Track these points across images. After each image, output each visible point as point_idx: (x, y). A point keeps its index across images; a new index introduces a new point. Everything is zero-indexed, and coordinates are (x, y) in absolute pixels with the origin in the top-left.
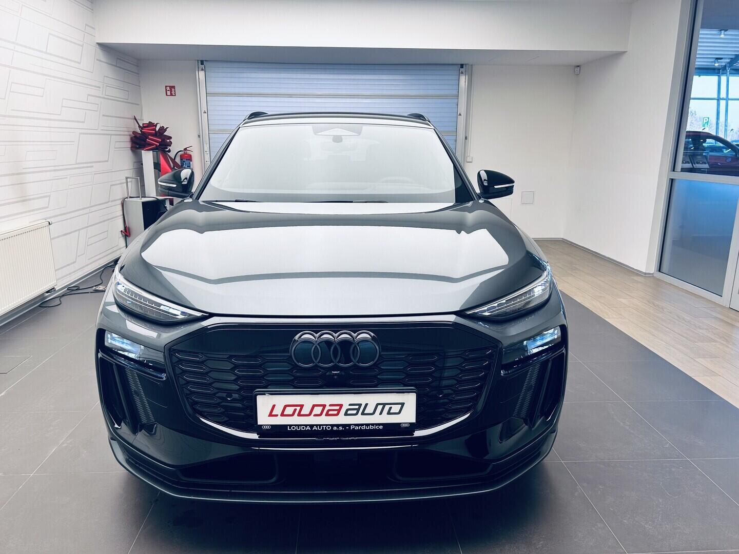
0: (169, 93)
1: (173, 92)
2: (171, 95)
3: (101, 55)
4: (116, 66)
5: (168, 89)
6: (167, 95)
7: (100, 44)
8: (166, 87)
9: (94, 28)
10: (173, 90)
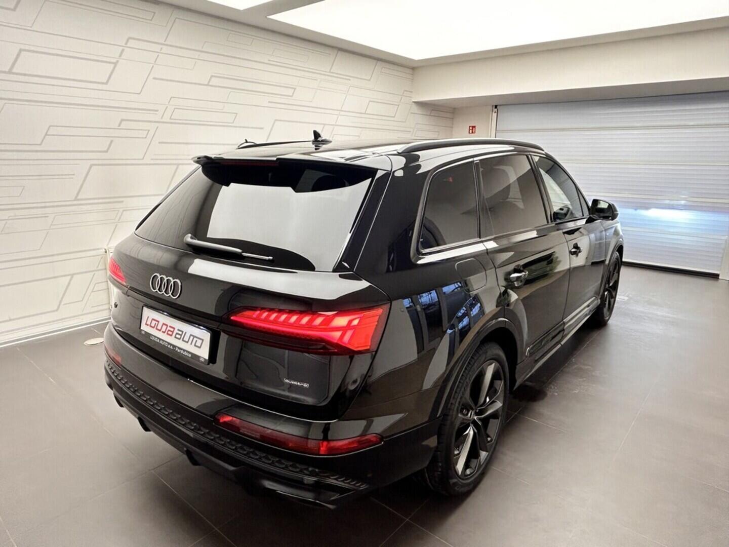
0: (471, 131)
1: (474, 130)
2: (472, 133)
3: (415, 109)
4: (430, 115)
5: (471, 128)
6: (469, 133)
7: (415, 102)
8: (470, 127)
9: (411, 92)
10: (474, 129)
